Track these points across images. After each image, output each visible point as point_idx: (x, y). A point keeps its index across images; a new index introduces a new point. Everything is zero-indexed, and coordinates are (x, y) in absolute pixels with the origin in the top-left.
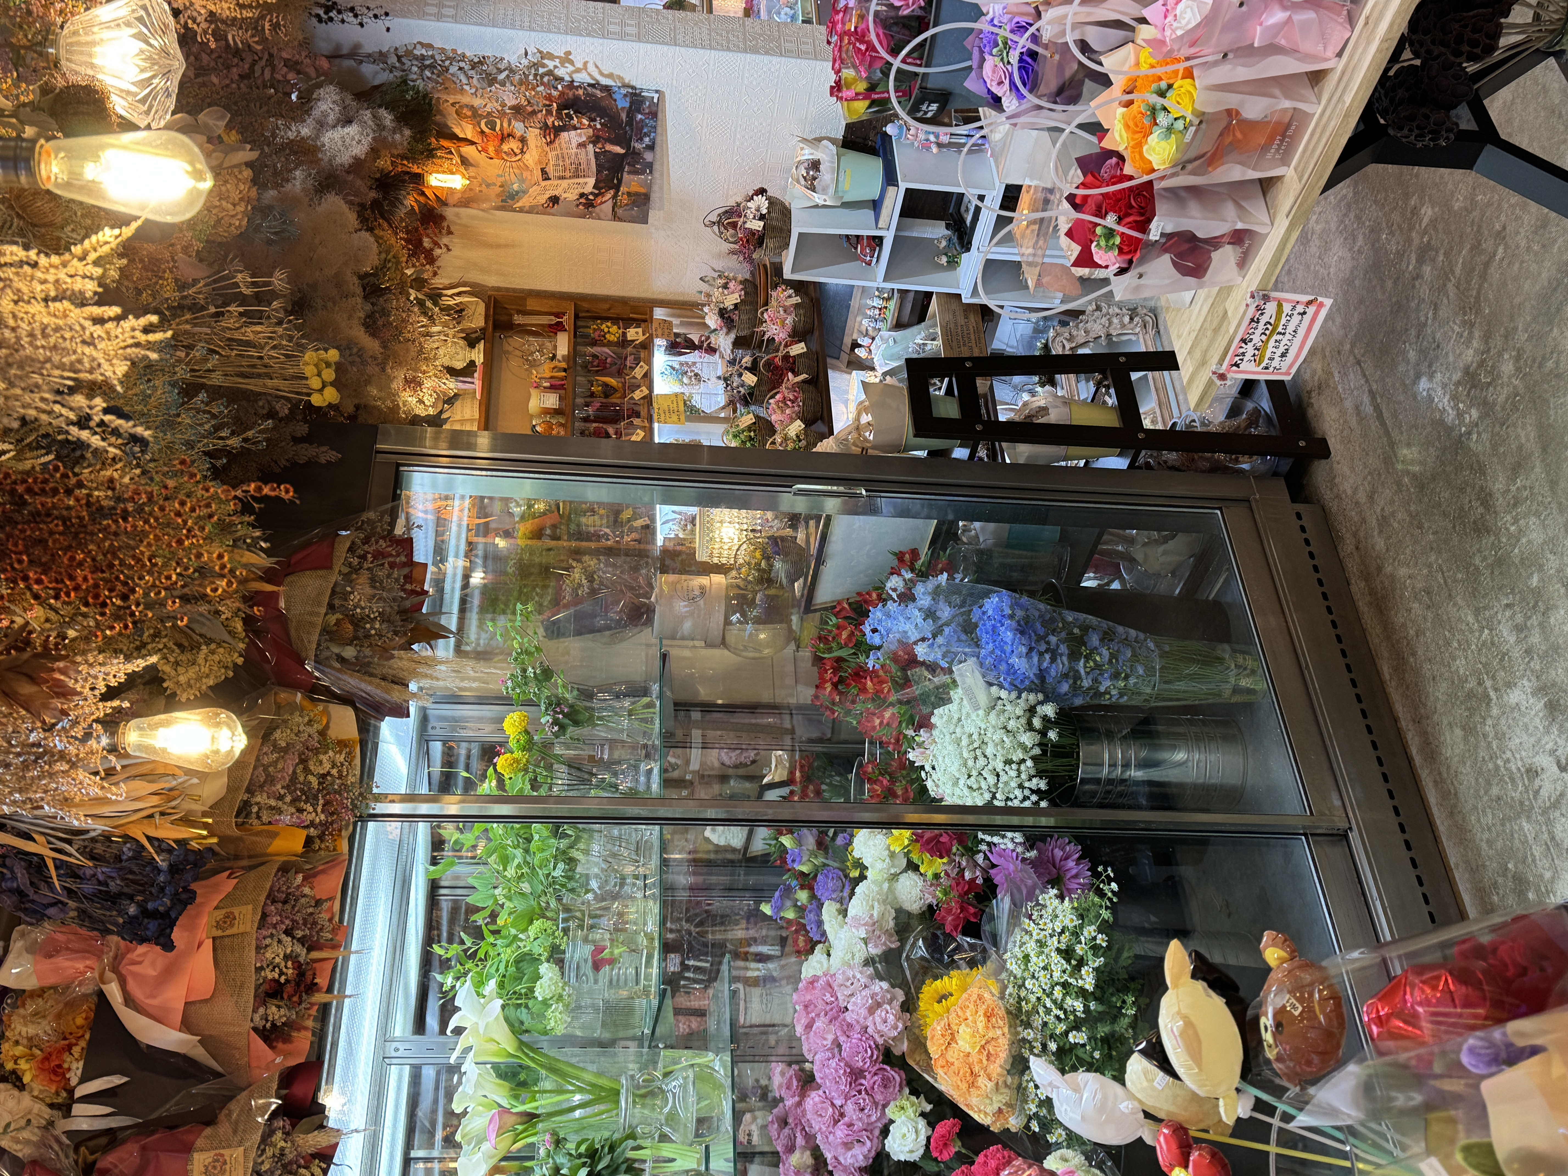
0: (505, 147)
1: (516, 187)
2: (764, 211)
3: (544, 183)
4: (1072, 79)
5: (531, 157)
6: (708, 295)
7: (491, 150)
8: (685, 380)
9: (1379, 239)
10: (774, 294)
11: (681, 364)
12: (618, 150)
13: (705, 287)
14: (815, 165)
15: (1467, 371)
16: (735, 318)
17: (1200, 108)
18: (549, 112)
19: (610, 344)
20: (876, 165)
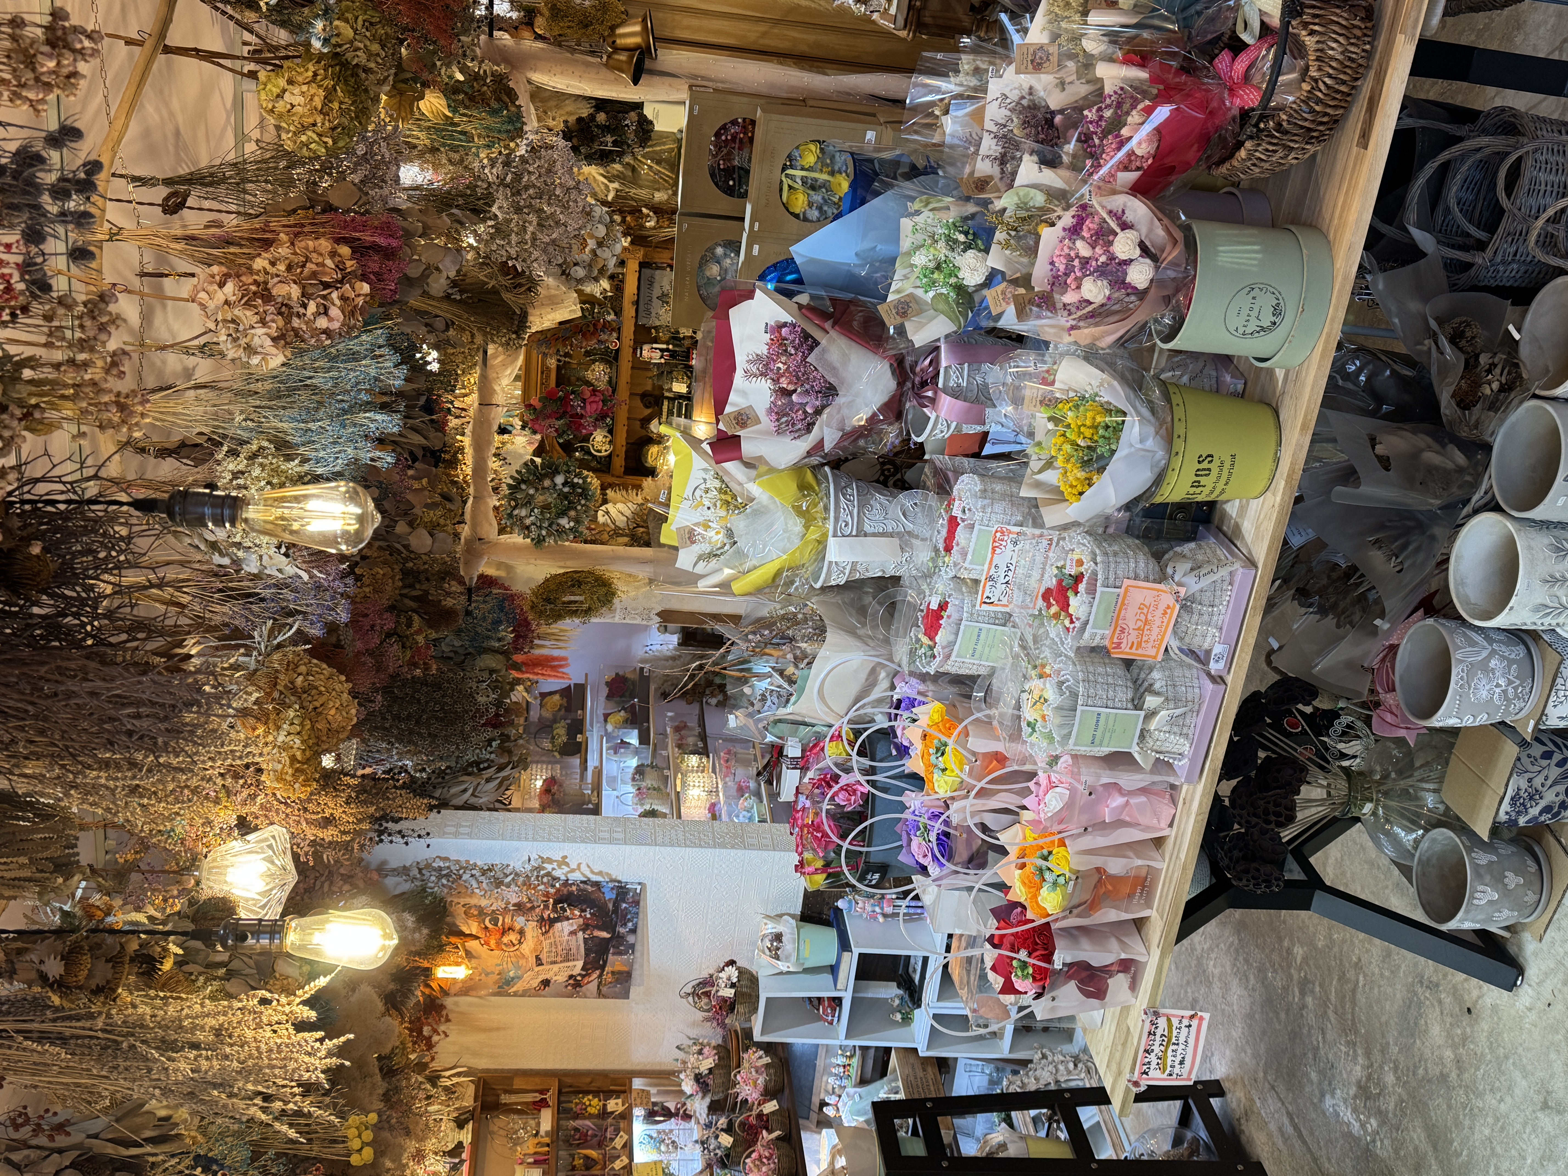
0: (505, 940)
1: (512, 974)
2: (735, 980)
3: (537, 969)
4: (978, 851)
5: (527, 947)
6: (684, 1062)
7: (493, 943)
8: (663, 1148)
9: (1266, 978)
10: (746, 1056)
11: (659, 1132)
12: (605, 935)
13: (680, 1055)
14: (778, 937)
15: (1359, 1086)
16: (710, 1082)
17: (1075, 867)
18: (546, 907)
19: (591, 1116)
20: (830, 935)
